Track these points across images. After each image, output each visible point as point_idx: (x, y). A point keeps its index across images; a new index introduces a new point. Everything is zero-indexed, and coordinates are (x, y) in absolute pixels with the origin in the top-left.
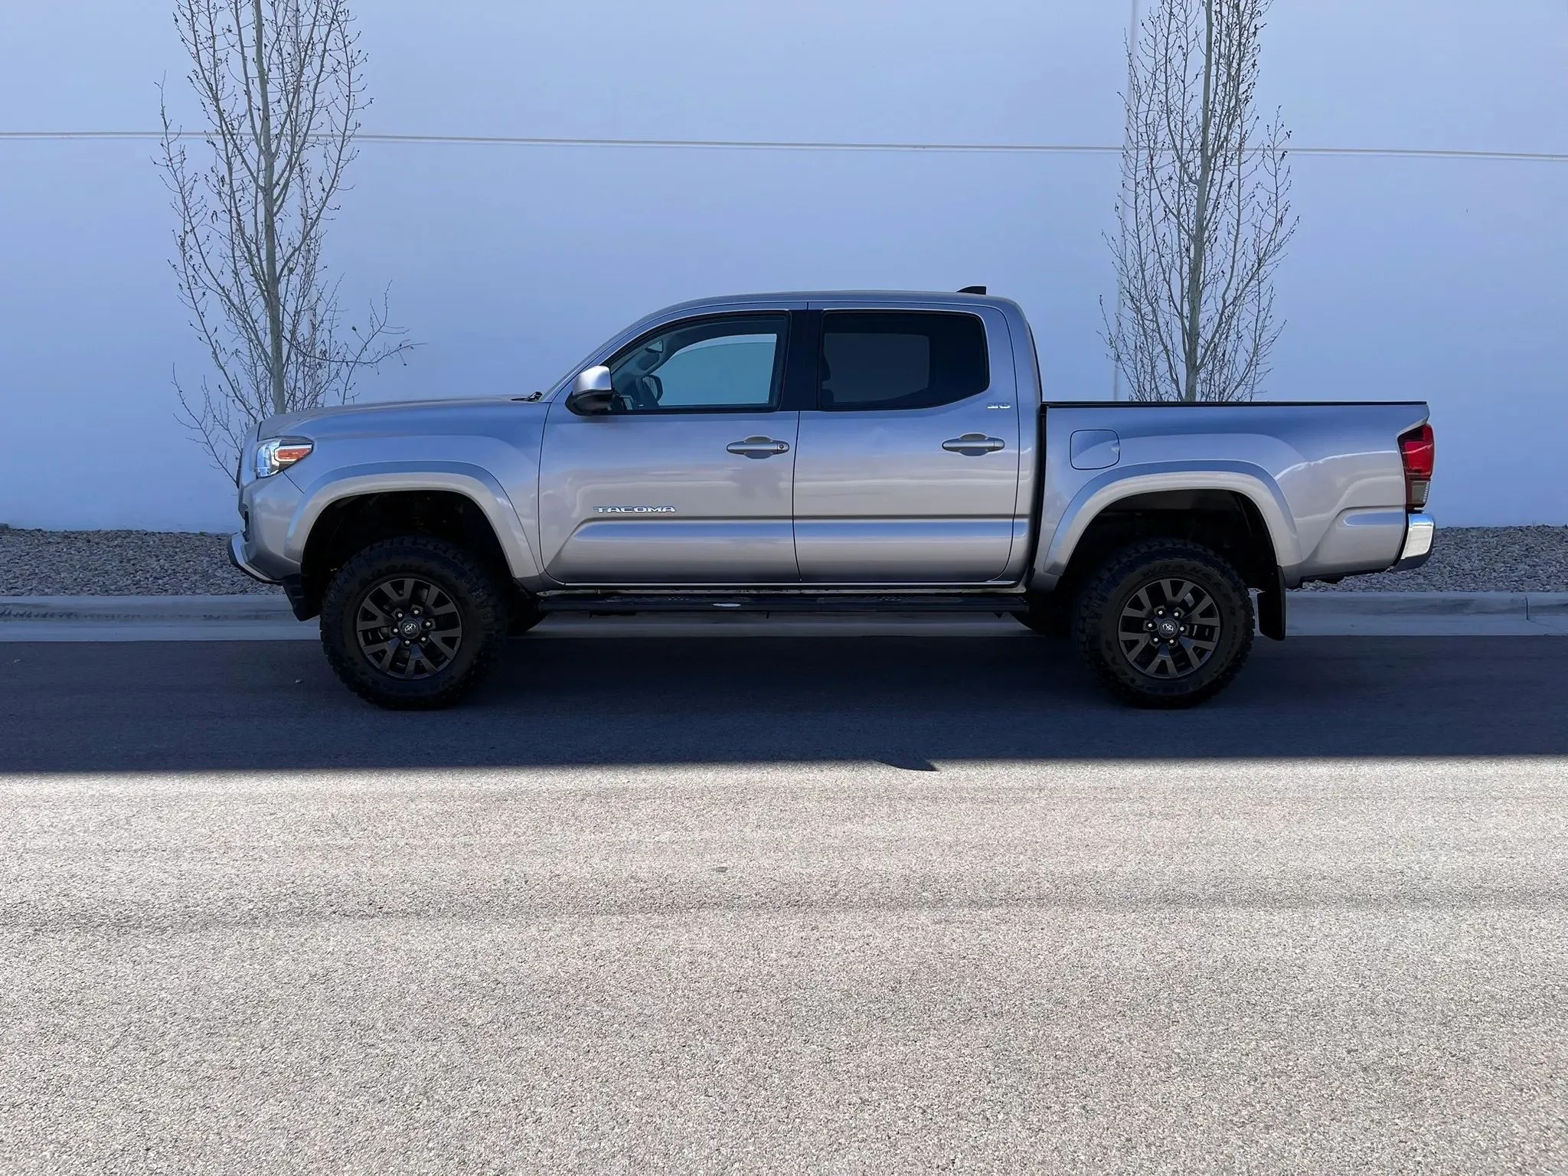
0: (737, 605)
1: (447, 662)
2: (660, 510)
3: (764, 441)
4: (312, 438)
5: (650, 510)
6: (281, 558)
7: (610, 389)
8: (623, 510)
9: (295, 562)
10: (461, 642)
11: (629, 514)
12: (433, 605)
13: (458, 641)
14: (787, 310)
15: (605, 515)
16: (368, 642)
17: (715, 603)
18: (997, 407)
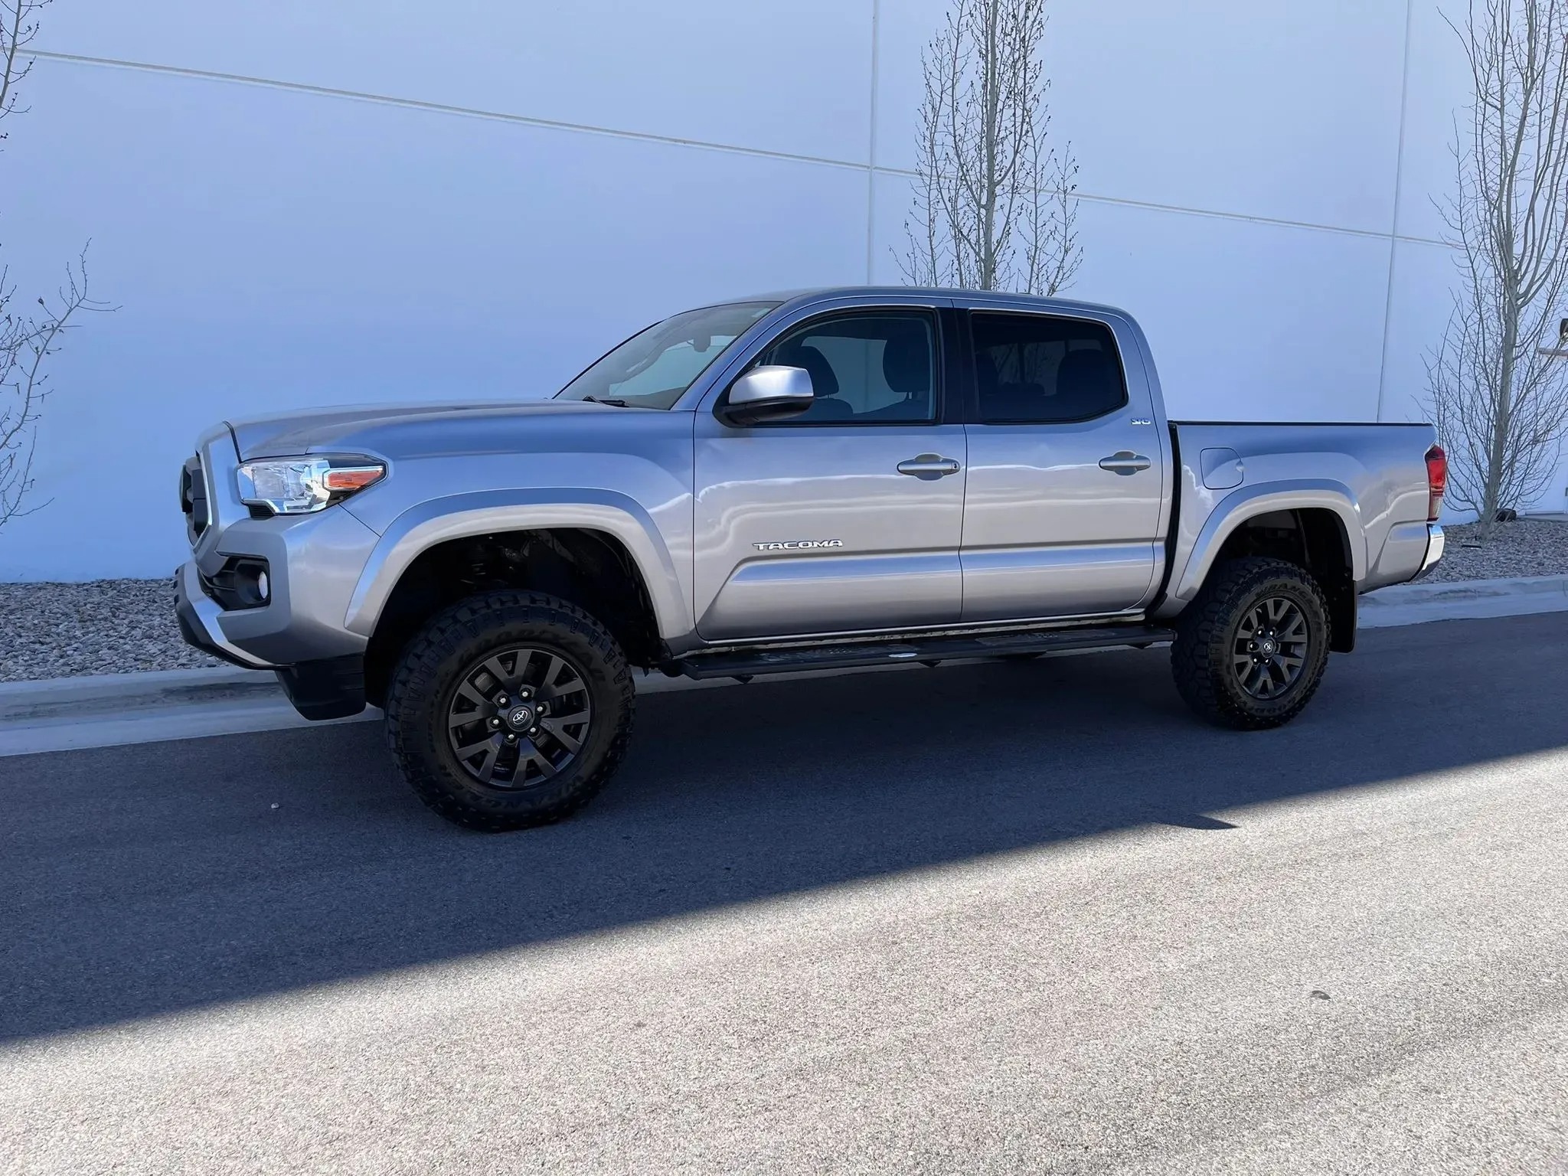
0: (913, 655)
1: (570, 757)
2: (826, 545)
3: (932, 459)
4: (384, 459)
5: (815, 545)
6: (340, 633)
7: (812, 395)
8: (786, 545)
9: (361, 636)
10: (589, 731)
11: (796, 551)
12: (554, 683)
13: (584, 729)
14: (933, 307)
15: (767, 553)
16: (462, 744)
17: (891, 653)
18: (1140, 423)
